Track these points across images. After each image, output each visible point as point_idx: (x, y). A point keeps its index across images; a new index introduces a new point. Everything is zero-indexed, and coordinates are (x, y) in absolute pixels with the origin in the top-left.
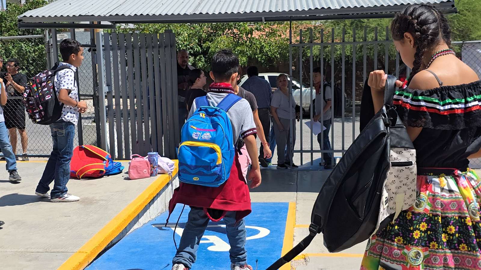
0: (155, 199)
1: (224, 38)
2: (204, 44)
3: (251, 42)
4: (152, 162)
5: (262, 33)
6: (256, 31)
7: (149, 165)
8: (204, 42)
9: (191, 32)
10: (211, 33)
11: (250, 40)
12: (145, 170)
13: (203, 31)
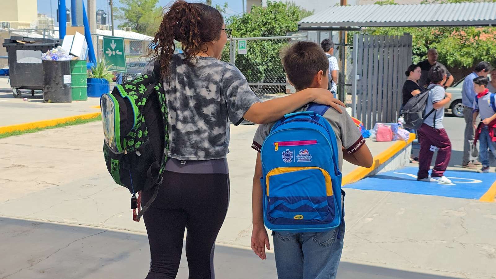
0: (395, 156)
1: (451, 39)
2: (430, 44)
3: (478, 44)
4: (394, 130)
5: (490, 35)
6: (484, 33)
7: (391, 132)
8: (431, 43)
9: (419, 34)
10: (439, 35)
11: (477, 42)
12: (388, 136)
13: (431, 33)
